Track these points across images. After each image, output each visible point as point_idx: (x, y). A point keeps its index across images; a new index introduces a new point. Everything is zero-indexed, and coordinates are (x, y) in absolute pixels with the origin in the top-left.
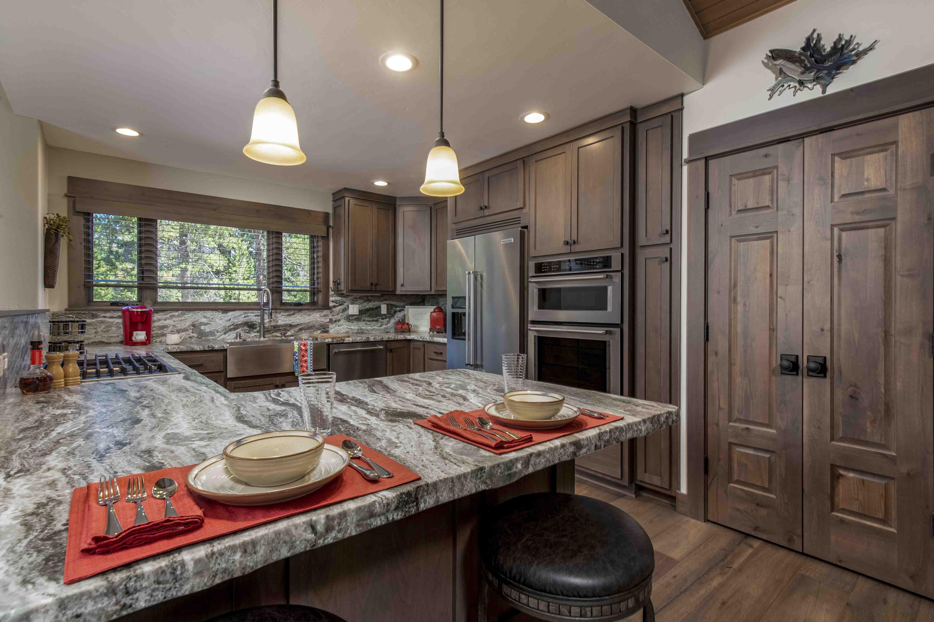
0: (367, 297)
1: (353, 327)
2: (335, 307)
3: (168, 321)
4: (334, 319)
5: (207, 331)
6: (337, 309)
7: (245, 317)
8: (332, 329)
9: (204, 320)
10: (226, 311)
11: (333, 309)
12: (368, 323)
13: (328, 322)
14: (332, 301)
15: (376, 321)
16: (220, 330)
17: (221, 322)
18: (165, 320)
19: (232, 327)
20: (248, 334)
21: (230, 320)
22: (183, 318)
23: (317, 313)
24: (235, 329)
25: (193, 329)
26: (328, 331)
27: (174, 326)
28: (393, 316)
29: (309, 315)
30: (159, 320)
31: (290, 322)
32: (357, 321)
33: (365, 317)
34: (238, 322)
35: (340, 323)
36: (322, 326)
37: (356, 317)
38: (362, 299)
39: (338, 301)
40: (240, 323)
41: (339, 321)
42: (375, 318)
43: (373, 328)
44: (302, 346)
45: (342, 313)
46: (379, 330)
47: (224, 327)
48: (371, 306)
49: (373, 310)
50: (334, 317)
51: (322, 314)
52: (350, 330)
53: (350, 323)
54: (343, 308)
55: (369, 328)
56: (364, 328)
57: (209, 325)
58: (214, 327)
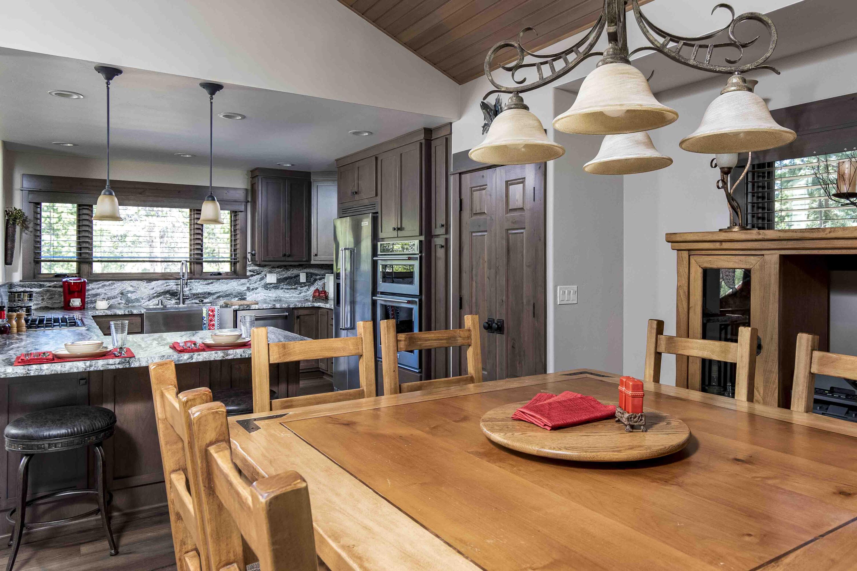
0: (285, 266)
1: (270, 295)
3: (100, 289)
4: (251, 288)
5: (133, 298)
6: (255, 278)
7: (167, 286)
8: (249, 296)
9: (131, 289)
10: (149, 280)
11: (250, 278)
12: (286, 291)
13: (245, 290)
14: (250, 271)
15: (295, 289)
16: (144, 298)
17: (146, 290)
18: (98, 288)
19: (155, 295)
20: (169, 301)
21: (153, 288)
22: (113, 287)
23: (234, 281)
24: (157, 296)
25: (121, 297)
26: (246, 298)
27: (105, 294)
28: (313, 284)
29: (227, 284)
30: (93, 289)
31: (208, 291)
32: (275, 289)
33: (284, 285)
34: (160, 290)
35: (257, 291)
36: (239, 294)
37: (274, 285)
38: (280, 268)
39: (255, 270)
40: (162, 291)
41: (256, 289)
42: (294, 285)
43: (292, 295)
44: (210, 312)
45: (260, 281)
46: (298, 297)
47: (148, 295)
48: (289, 275)
49: (292, 278)
50: (251, 285)
51: (239, 283)
52: (267, 298)
53: (267, 291)
54: (261, 277)
55: (288, 295)
56: (282, 295)
57: (135, 293)
58: (139, 295)
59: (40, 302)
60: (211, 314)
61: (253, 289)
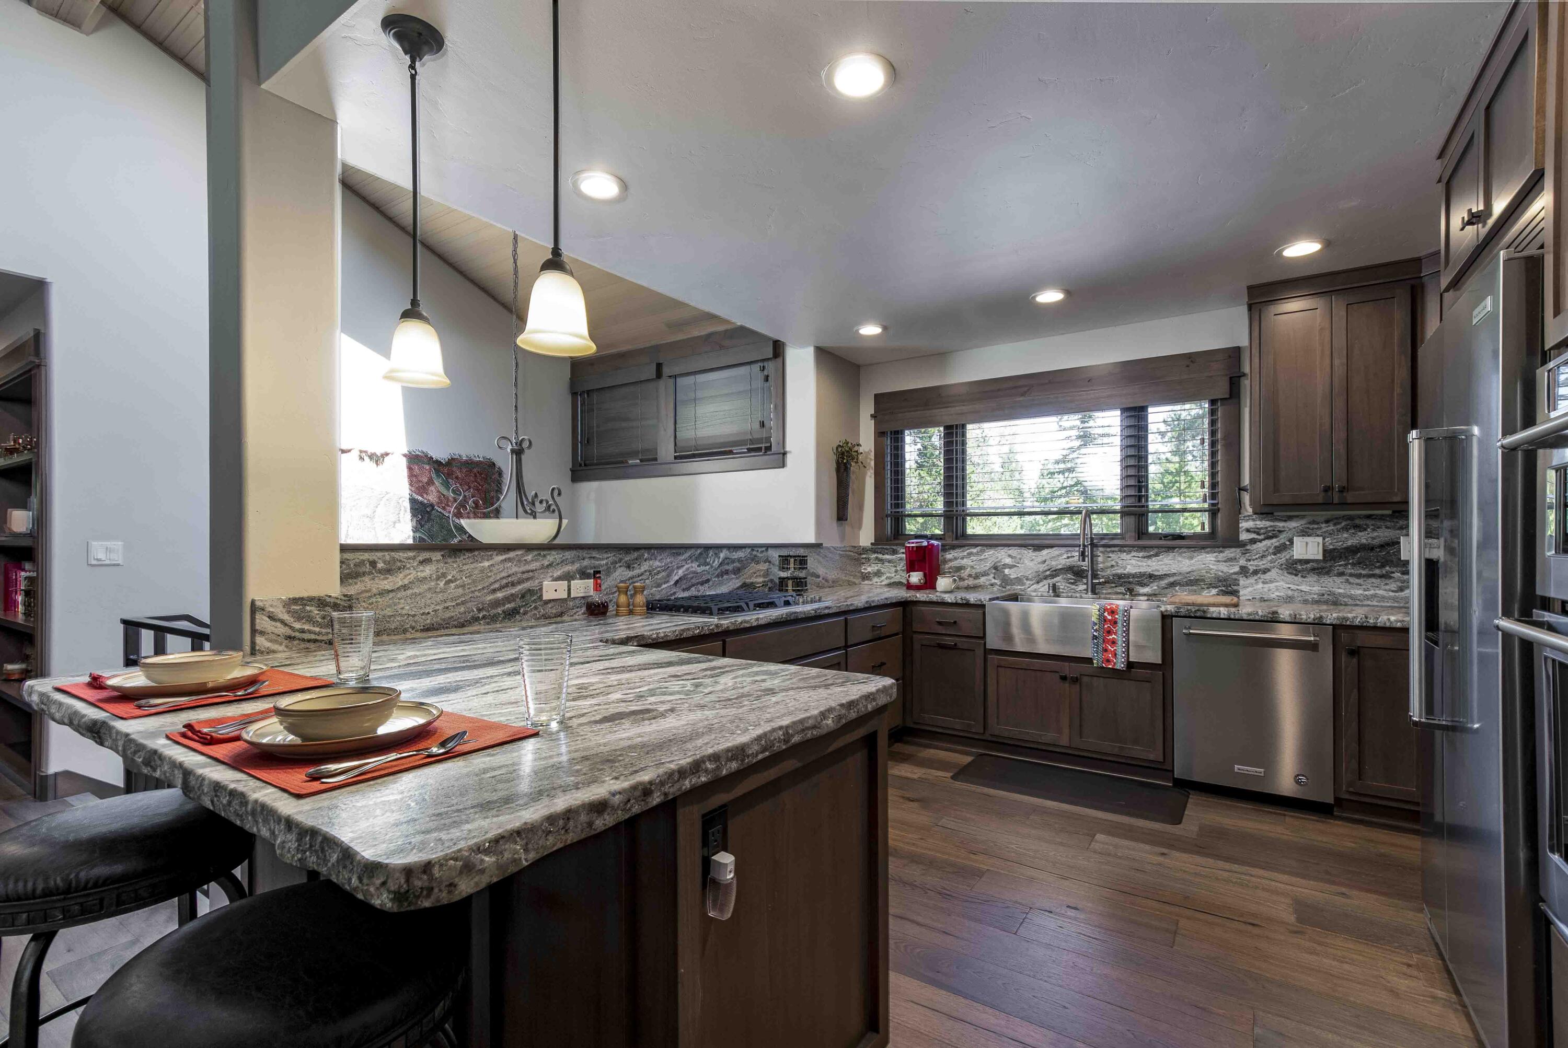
0: (1351, 518)
1: (1304, 588)
2: (1253, 541)
3: (965, 560)
4: (1252, 568)
5: (1012, 577)
6: (1261, 546)
7: (1068, 558)
8: (1245, 587)
9: (1008, 561)
10: (1038, 548)
11: (1248, 547)
12: (1352, 580)
13: (1235, 573)
14: (1248, 530)
15: (1381, 576)
16: (1030, 577)
17: (1031, 564)
18: (962, 558)
19: (1048, 573)
20: (1073, 587)
21: (1045, 561)
22: (982, 557)
23: (1208, 553)
24: (1052, 576)
25: (995, 574)
26: (1238, 592)
27: (972, 567)
29: (1191, 558)
30: (956, 559)
31: (1149, 570)
32: (1319, 574)
33: (1346, 565)
34: (1057, 565)
35: (1267, 576)
36: (1220, 581)
37: (1315, 565)
38: (1335, 525)
39: (1261, 528)
40: (1060, 567)
41: (1265, 571)
42: (1379, 568)
43: (1372, 592)
44: (1106, 614)
45: (1275, 554)
46: (1394, 599)
47: (1036, 572)
48: (1364, 541)
49: (1372, 549)
50: (1252, 563)
51: (1221, 556)
52: (1296, 594)
53: (1296, 578)
54: (1277, 544)
55: (1360, 592)
56: (1341, 591)
57: (1015, 568)
58: (1021, 571)
59: (893, 575)
60: (1109, 617)
61: (1256, 572)
